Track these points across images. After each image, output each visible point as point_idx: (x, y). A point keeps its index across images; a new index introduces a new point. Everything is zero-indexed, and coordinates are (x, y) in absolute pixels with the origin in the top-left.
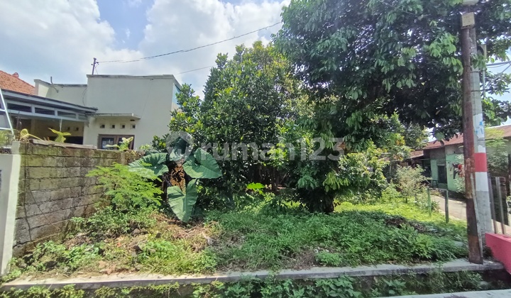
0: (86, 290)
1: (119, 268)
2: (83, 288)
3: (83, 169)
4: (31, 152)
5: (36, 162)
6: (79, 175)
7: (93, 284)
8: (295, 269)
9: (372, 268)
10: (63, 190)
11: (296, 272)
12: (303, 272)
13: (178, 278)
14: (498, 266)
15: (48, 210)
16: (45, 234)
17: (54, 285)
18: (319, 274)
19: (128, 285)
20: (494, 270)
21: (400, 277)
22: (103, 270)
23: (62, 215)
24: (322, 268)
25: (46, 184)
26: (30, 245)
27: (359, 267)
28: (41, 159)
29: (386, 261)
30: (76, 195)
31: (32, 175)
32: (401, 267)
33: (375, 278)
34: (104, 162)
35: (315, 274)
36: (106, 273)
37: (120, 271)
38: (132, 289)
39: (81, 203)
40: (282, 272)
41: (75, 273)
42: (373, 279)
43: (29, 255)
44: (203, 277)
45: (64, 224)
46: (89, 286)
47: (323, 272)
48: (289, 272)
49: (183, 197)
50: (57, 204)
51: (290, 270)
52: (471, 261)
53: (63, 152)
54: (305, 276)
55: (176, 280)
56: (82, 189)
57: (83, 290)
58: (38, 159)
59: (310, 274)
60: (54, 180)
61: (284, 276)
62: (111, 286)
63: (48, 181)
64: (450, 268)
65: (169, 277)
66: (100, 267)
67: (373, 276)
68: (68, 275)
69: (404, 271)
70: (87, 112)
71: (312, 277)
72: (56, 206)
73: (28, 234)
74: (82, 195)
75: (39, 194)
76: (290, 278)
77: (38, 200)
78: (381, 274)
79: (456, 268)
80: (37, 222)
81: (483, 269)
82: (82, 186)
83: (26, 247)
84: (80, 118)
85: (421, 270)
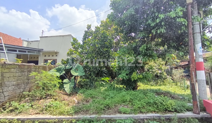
0: (22, 121)
1: (37, 112)
2: (21, 120)
3: (28, 73)
4: (4, 67)
5: (6, 70)
6: (26, 75)
7: (25, 119)
8: (109, 115)
9: (144, 115)
10: (19, 81)
11: (109, 116)
12: (112, 116)
13: (58, 117)
14: (208, 116)
15: (13, 89)
16: (11, 98)
17: (10, 118)
18: (118, 117)
19: (38, 120)
20: (206, 118)
21: (156, 120)
22: (30, 113)
23: (19, 91)
24: (121, 115)
25: (11, 79)
26: (5, 103)
27: (138, 114)
28: (9, 69)
29: (152, 112)
30: (25, 83)
31: (5, 76)
32: (158, 115)
33: (145, 120)
34: (38, 70)
35: (117, 117)
36: (31, 114)
37: (37, 114)
38: (39, 121)
39: (28, 86)
40: (102, 116)
41: (20, 114)
42: (144, 120)
43: (4, 107)
44: (68, 117)
45: (20, 95)
46: (23, 119)
47: (120, 116)
48: (106, 116)
49: (70, 84)
50: (17, 87)
51: (106, 115)
52: (194, 113)
53: (19, 67)
54: (112, 118)
55: (56, 118)
56: (28, 81)
57: (21, 121)
58: (7, 70)
59: (114, 117)
60: (15, 77)
61: (103, 118)
62: (31, 120)
63: (12, 78)
64: (182, 116)
65: (55, 117)
66: (30, 112)
67: (144, 119)
68: (17, 115)
69: (159, 117)
70: (39, 51)
71: (115, 118)
72: (16, 87)
73: (4, 98)
74: (28, 83)
75: (8, 83)
76: (105, 118)
77: (8, 85)
78: (148, 118)
79: (186, 116)
80: (8, 94)
81: (200, 117)
82: (28, 80)
83: (3, 104)
84: (36, 53)
85: (168, 116)
